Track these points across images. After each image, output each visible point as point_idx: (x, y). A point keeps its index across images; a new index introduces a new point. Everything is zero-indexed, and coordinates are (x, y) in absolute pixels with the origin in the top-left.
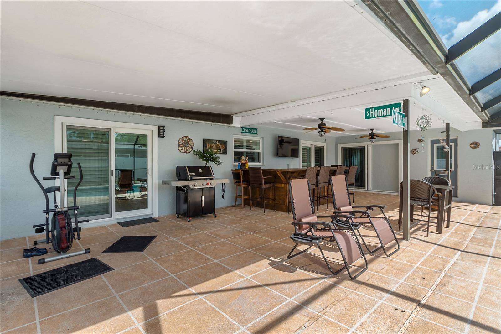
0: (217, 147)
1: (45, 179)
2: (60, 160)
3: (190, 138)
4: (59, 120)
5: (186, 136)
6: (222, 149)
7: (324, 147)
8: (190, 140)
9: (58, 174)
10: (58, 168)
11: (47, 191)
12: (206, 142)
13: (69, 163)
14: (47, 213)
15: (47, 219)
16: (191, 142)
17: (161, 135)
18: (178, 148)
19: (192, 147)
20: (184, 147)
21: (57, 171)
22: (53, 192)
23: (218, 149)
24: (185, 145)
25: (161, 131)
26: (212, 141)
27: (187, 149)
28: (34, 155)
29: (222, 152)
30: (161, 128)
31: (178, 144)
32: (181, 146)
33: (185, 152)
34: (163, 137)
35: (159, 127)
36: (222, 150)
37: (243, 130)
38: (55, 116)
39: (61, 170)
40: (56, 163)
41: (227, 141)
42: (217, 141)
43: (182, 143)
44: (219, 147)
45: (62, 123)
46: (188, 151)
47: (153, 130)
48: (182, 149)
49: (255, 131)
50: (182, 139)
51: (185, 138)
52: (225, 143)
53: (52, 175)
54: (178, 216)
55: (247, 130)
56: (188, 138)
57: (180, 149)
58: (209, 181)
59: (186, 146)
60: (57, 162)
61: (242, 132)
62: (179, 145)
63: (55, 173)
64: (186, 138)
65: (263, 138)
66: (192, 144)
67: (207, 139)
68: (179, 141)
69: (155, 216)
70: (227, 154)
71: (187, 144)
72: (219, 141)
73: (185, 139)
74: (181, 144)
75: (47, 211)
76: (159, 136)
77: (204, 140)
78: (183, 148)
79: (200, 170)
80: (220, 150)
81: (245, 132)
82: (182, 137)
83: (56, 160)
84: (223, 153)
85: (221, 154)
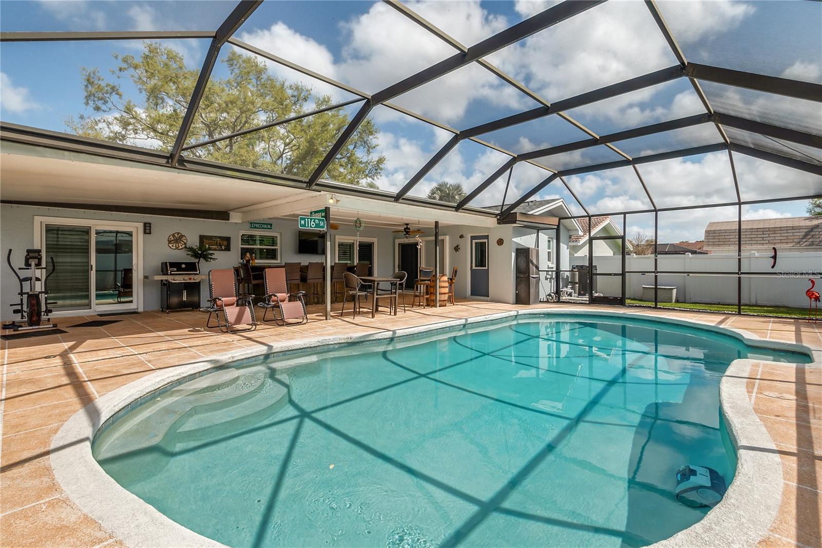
0: (217, 243)
1: (20, 269)
2: (31, 255)
4: (38, 220)
6: (223, 245)
7: (373, 243)
8: (183, 236)
9: (30, 265)
10: (30, 260)
11: (21, 281)
12: (202, 238)
13: (39, 257)
14: (22, 295)
15: (22, 300)
16: (184, 238)
17: (148, 231)
18: (168, 244)
19: (185, 244)
21: (30, 263)
22: (28, 281)
23: (218, 245)
25: (148, 228)
26: (210, 238)
27: (178, 245)
28: (10, 250)
30: (148, 225)
31: (168, 241)
32: (172, 242)
33: (177, 248)
34: (150, 233)
35: (145, 224)
36: (223, 247)
37: (252, 225)
38: (35, 217)
39: (33, 263)
40: (28, 257)
41: (230, 238)
42: (216, 237)
43: (173, 239)
44: (220, 243)
45: (41, 222)
46: (180, 247)
47: (137, 228)
48: (172, 246)
49: (269, 226)
50: (173, 235)
52: (228, 239)
53: (25, 266)
54: (162, 310)
55: (257, 225)
56: (180, 235)
57: (171, 245)
58: (192, 277)
59: (178, 243)
60: (29, 255)
61: (249, 227)
62: (170, 242)
63: (28, 265)
64: (178, 234)
65: (281, 233)
66: (185, 241)
67: (205, 236)
68: (169, 238)
69: (141, 310)
70: (230, 251)
71: (179, 241)
72: (219, 237)
73: (176, 236)
75: (21, 294)
76: (145, 232)
77: (200, 236)
78: (174, 245)
79: (183, 266)
80: (221, 246)
81: (255, 228)
83: (28, 255)
84: (225, 250)
85: (222, 250)
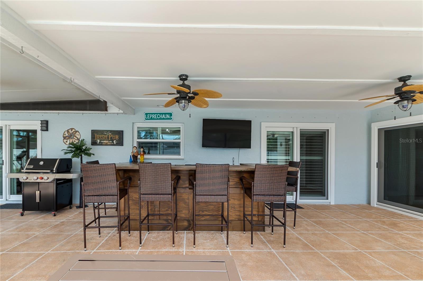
0: (108, 138)
3: (77, 130)
5: (71, 129)
6: (115, 139)
12: (94, 133)
16: (77, 133)
17: (45, 129)
18: (63, 140)
20: (69, 140)
23: (110, 139)
24: (70, 137)
26: (102, 132)
27: (72, 141)
29: (115, 143)
31: (64, 137)
32: (66, 138)
34: (47, 130)
36: (115, 142)
37: (148, 116)
41: (122, 131)
42: (108, 131)
43: (67, 135)
44: (111, 138)
48: (67, 142)
49: (168, 116)
50: (68, 131)
51: (70, 131)
52: (120, 133)
55: (153, 116)
57: (65, 141)
58: (44, 176)
59: (72, 139)
61: (146, 119)
64: (72, 130)
66: (78, 136)
67: (96, 130)
68: (64, 134)
70: (122, 145)
71: (72, 136)
72: (111, 131)
74: (66, 137)
77: (92, 131)
80: (113, 141)
81: (151, 119)
82: (68, 130)
84: (117, 144)
85: (114, 145)
